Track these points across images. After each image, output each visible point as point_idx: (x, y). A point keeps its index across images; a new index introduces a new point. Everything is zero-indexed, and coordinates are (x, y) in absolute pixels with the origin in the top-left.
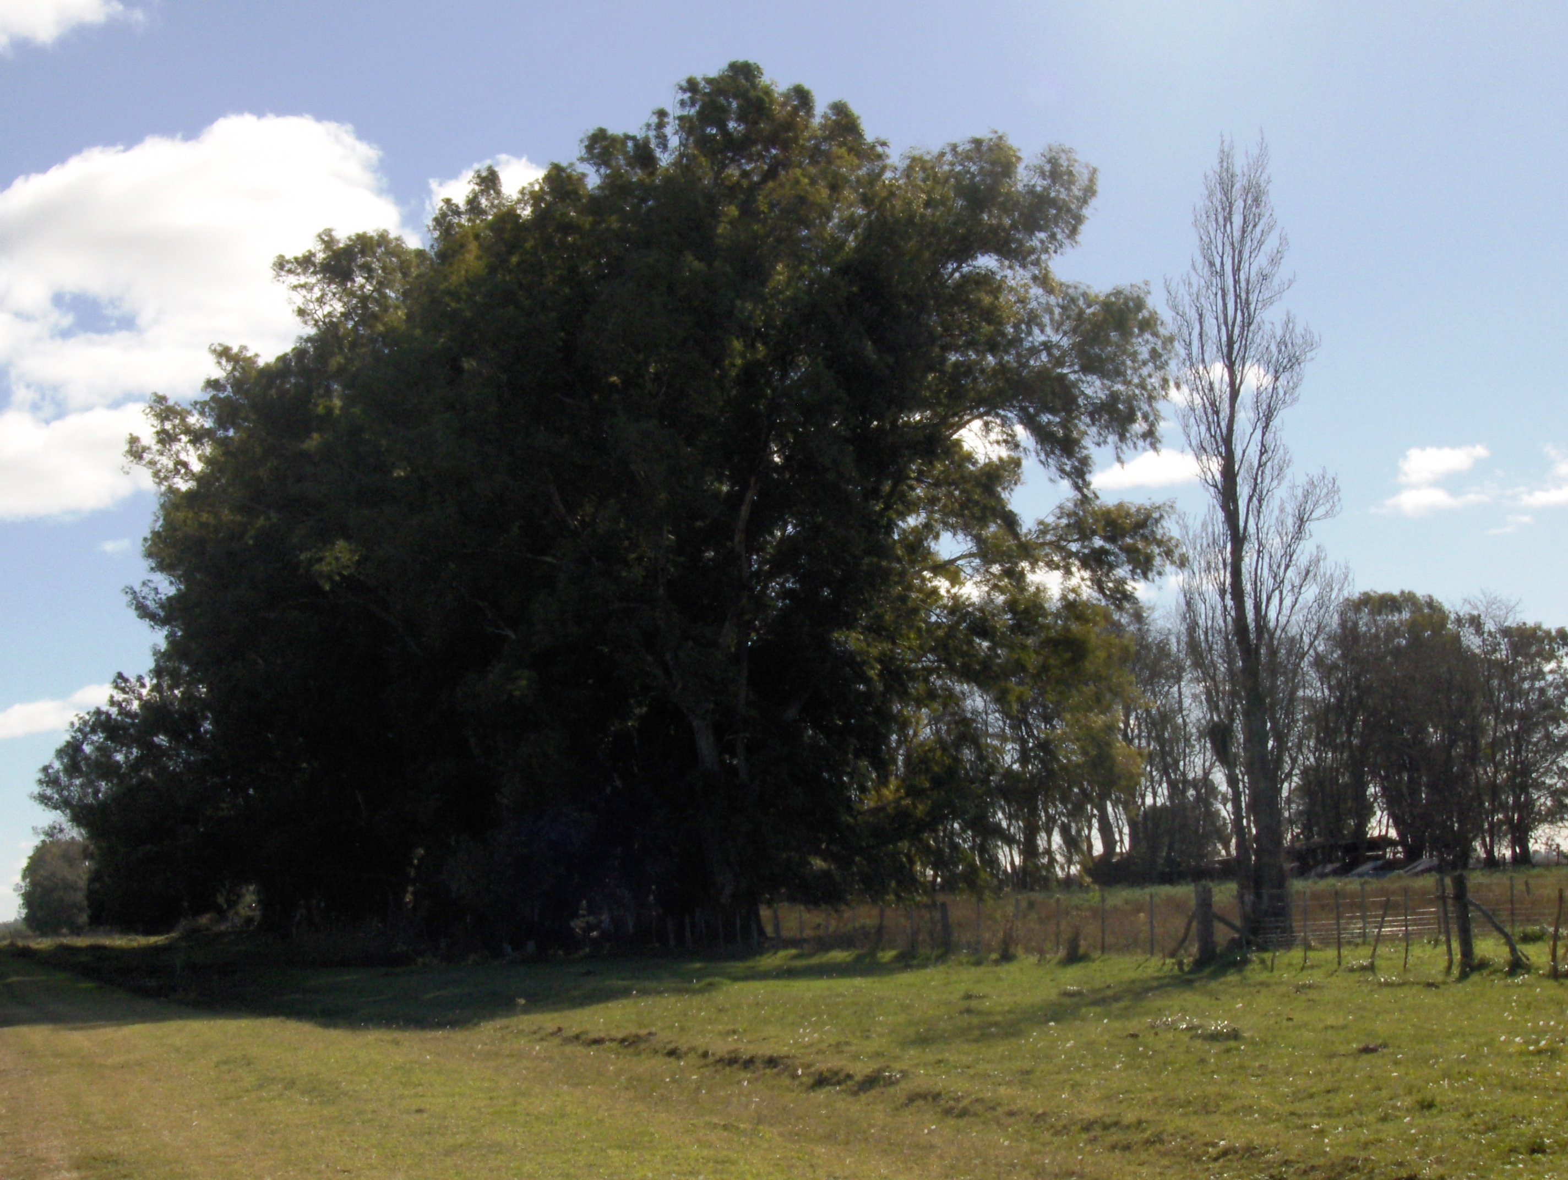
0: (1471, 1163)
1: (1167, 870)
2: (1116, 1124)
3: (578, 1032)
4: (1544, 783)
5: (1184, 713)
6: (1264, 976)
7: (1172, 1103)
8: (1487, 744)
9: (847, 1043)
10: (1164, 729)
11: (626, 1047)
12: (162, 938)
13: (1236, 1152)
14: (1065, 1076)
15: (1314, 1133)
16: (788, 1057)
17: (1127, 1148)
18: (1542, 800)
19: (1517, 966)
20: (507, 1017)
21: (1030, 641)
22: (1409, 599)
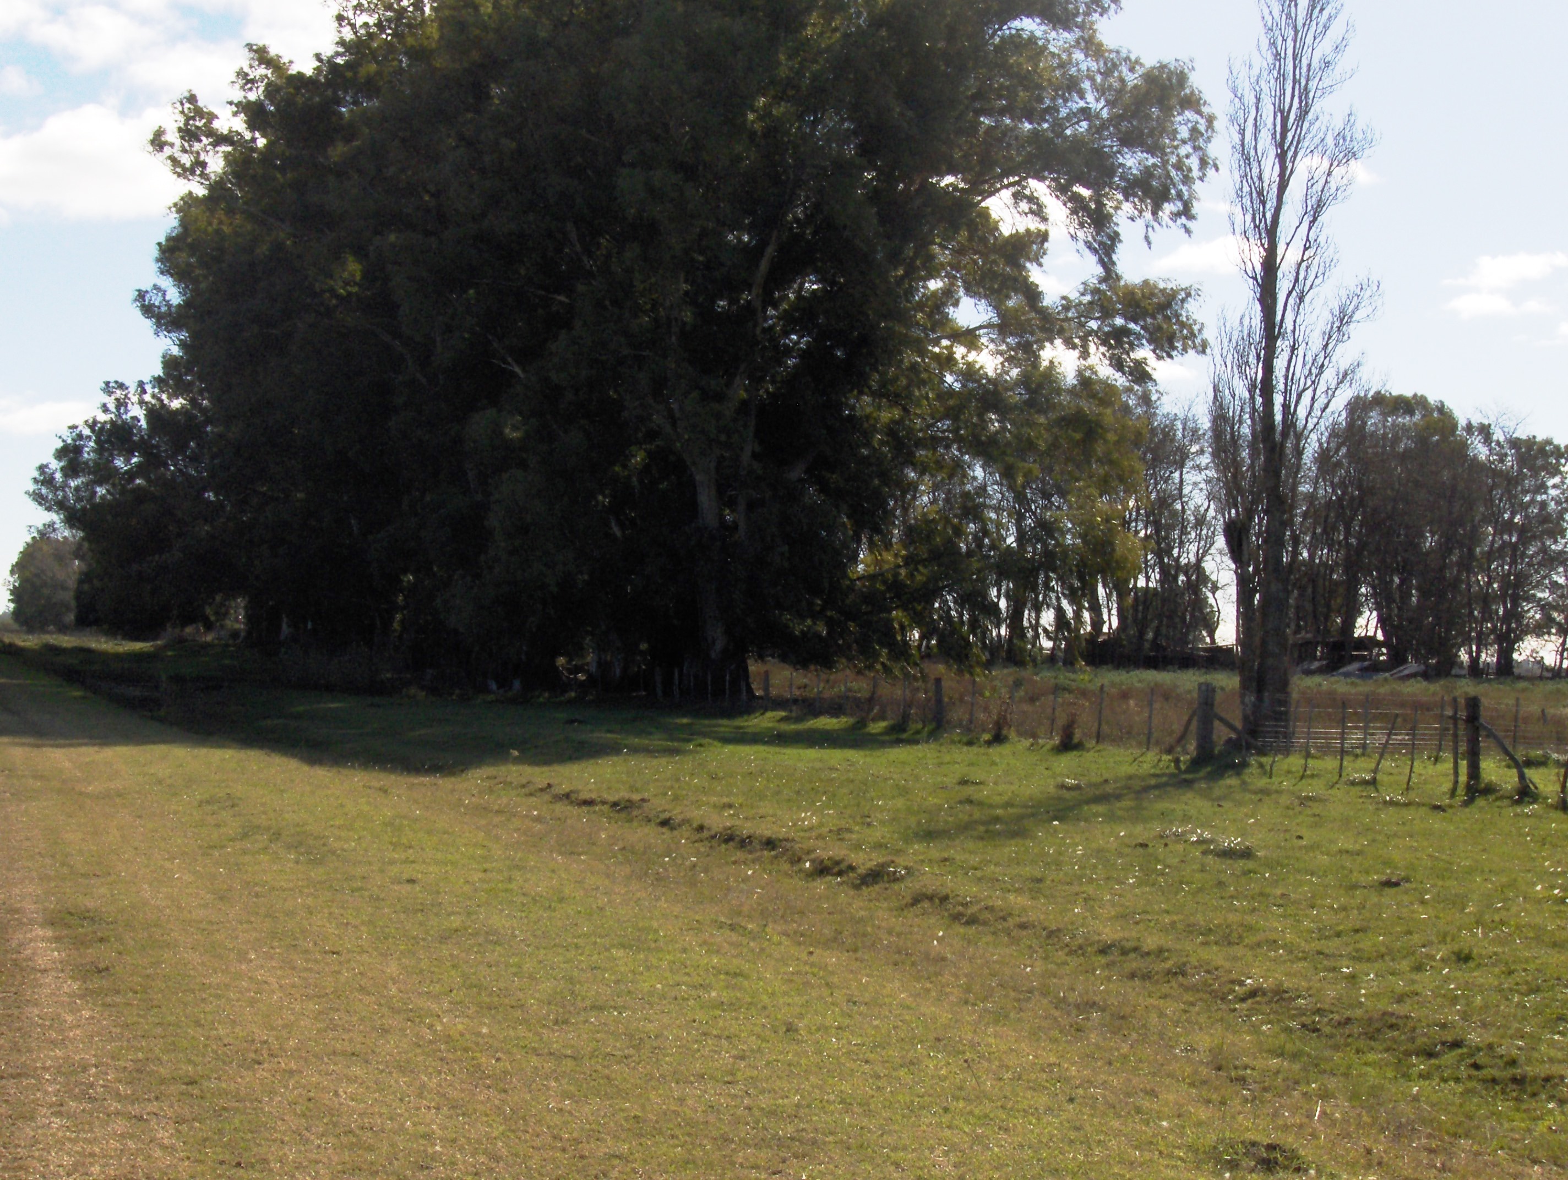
0: (1518, 1030)
1: (1152, 654)
2: (1135, 949)
3: (567, 790)
4: (1534, 595)
5: (1185, 499)
6: (1262, 782)
7: (1191, 929)
8: (1482, 553)
9: (849, 830)
10: (1161, 514)
11: (618, 811)
12: (148, 644)
13: (1264, 994)
14: (1076, 888)
15: (1346, 978)
16: (787, 840)
17: (1146, 977)
18: (1531, 613)
19: (1525, 793)
20: (493, 765)
21: (1042, 420)
22: (1420, 402)
